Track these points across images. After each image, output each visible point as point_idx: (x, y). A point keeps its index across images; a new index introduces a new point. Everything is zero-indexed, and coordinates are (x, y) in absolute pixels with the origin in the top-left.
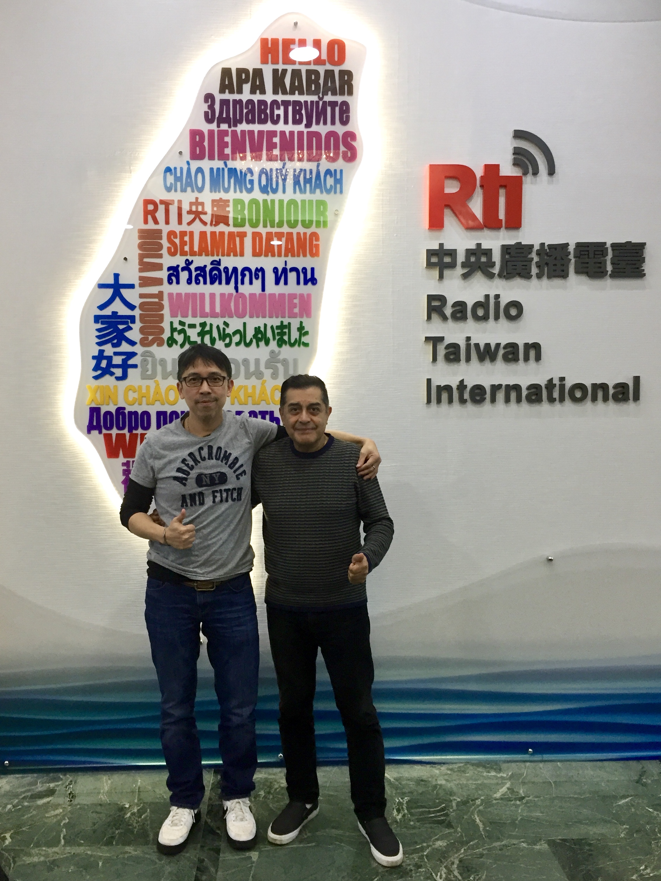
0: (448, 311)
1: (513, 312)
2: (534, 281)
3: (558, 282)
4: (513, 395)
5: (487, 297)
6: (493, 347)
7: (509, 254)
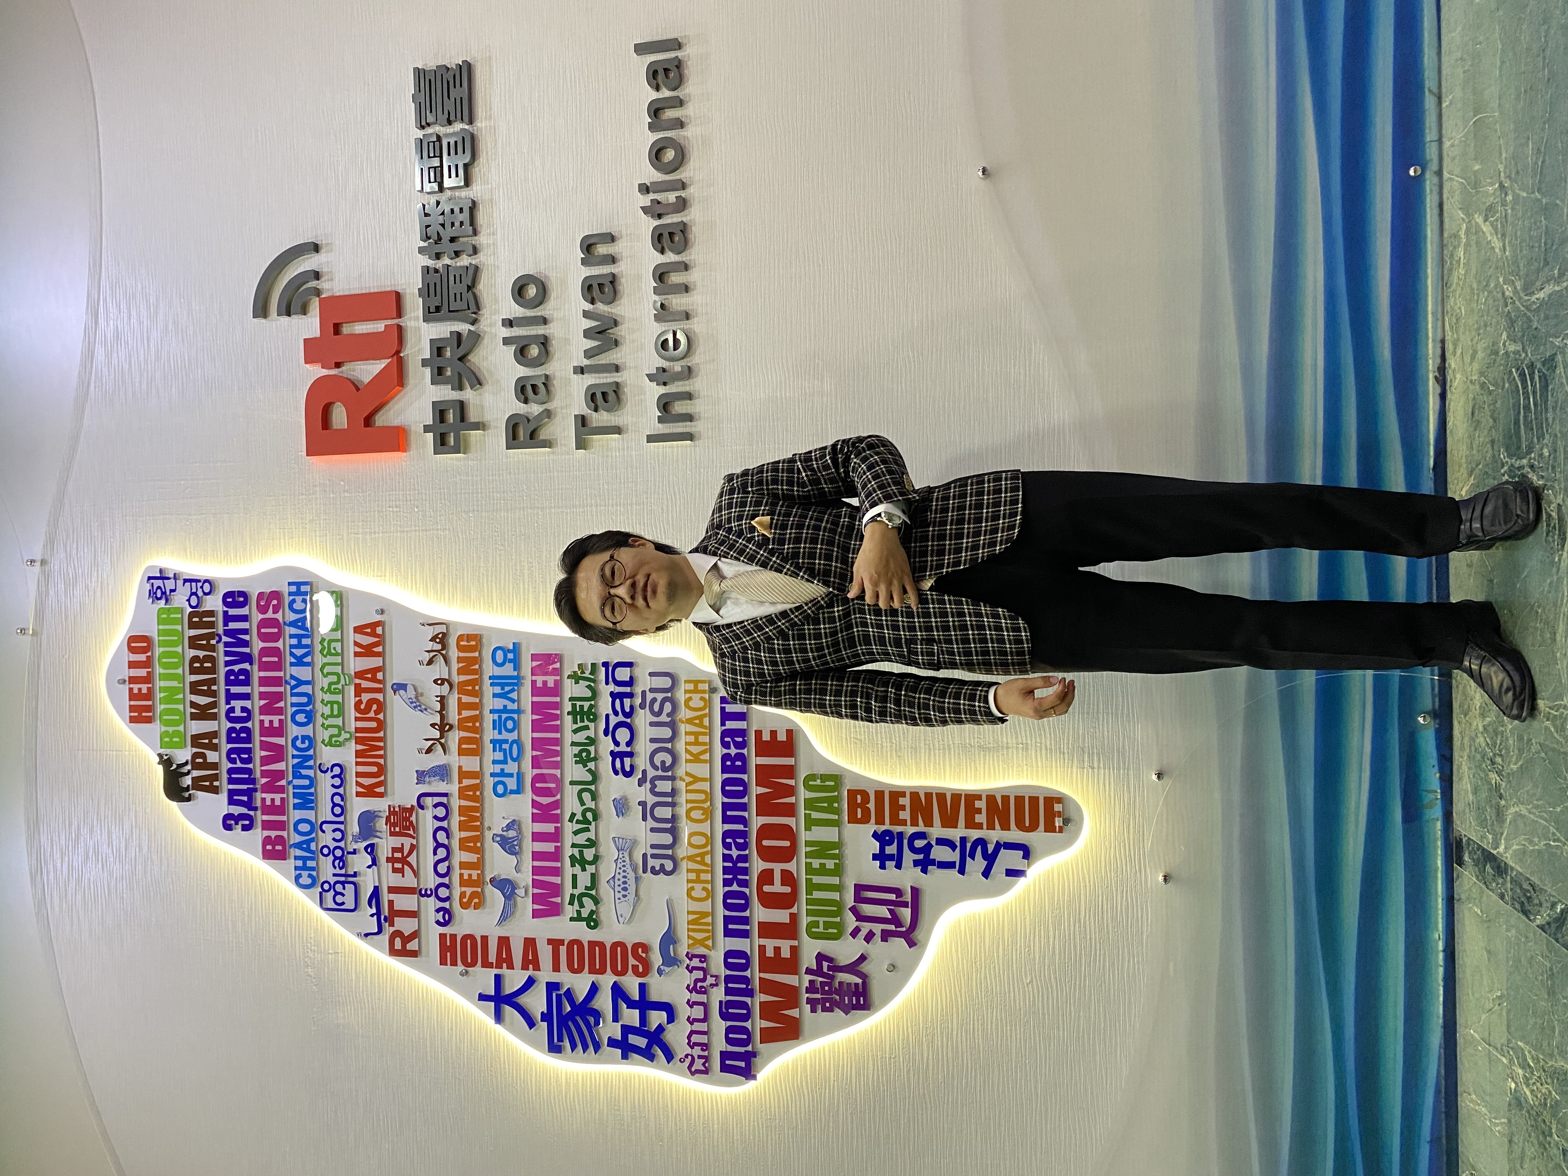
0: (535, 409)
1: (532, 291)
2: (479, 259)
3: (482, 218)
4: (675, 278)
5: (506, 341)
6: (594, 323)
7: (438, 309)
